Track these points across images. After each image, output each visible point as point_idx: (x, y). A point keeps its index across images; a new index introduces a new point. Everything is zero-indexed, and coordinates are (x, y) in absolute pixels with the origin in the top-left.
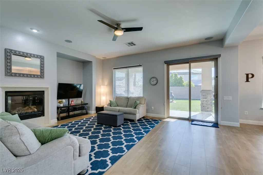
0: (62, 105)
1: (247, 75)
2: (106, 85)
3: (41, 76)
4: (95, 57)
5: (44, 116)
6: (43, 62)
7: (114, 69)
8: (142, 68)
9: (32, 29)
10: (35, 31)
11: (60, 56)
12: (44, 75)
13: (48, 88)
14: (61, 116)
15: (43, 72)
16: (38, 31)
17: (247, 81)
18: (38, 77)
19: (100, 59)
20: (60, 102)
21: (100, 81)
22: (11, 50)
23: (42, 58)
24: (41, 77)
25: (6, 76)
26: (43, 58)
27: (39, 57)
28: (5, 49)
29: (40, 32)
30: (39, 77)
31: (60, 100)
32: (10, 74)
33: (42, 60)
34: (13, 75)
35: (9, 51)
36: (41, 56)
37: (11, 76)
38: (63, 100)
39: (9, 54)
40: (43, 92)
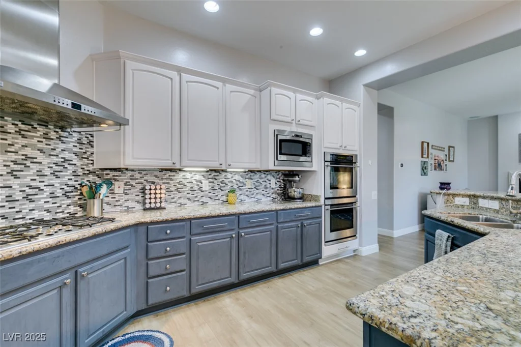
25: (519, 162)
28: (519, 135)
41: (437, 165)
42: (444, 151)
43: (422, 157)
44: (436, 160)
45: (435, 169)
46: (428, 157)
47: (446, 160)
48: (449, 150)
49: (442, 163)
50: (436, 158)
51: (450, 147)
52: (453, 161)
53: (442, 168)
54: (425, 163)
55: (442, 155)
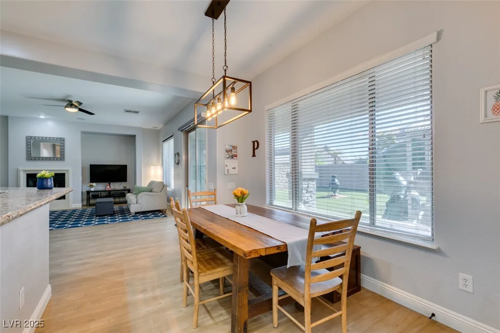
0: (93, 189)
1: (254, 142)
3: (62, 158)
4: (142, 128)
5: (65, 199)
7: (163, 142)
9: (38, 115)
10: (42, 117)
11: (83, 133)
12: (64, 157)
13: (68, 170)
14: (91, 202)
15: (64, 154)
16: (45, 116)
17: (254, 155)
18: (57, 160)
19: (151, 129)
20: (91, 186)
22: (31, 137)
24: (61, 160)
25: (27, 160)
26: (63, 140)
27: (58, 139)
28: (27, 137)
29: (47, 117)
30: (59, 159)
31: (91, 184)
32: (30, 158)
33: (62, 142)
34: (33, 159)
35: (29, 139)
36: (60, 138)
37: (31, 159)
38: (94, 184)
39: (29, 141)
40: (64, 175)
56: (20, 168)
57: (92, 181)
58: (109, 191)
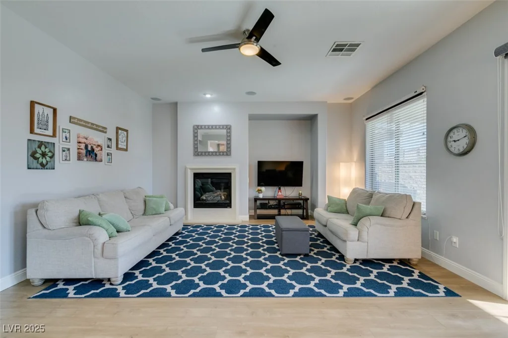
0: (261, 196)
2: (355, 162)
3: (228, 153)
4: (327, 102)
5: (231, 207)
6: (230, 132)
7: (367, 119)
8: (425, 99)
9: (205, 94)
10: (208, 96)
11: (252, 118)
12: (230, 151)
13: (234, 169)
14: (258, 213)
15: (230, 147)
16: (211, 95)
18: (223, 155)
20: (260, 191)
21: (344, 152)
22: (198, 126)
23: (228, 128)
24: (227, 155)
25: (194, 156)
26: (230, 128)
27: (225, 127)
28: (194, 126)
29: (214, 96)
30: (225, 154)
31: (260, 188)
32: (197, 153)
33: (229, 131)
34: (199, 154)
35: (197, 128)
36: (227, 126)
37: (198, 155)
38: (263, 189)
39: (196, 131)
40: (230, 174)
41: (84, 152)
42: (106, 132)
43: (32, 131)
44: (80, 143)
45: (79, 158)
46: (54, 135)
47: (108, 147)
48: (117, 133)
49: (97, 150)
50: (83, 140)
51: (118, 129)
52: (126, 150)
53: (98, 158)
54: (41, 144)
55: (96, 138)
56: (188, 166)
57: (259, 185)
58: (279, 200)
